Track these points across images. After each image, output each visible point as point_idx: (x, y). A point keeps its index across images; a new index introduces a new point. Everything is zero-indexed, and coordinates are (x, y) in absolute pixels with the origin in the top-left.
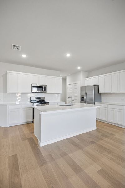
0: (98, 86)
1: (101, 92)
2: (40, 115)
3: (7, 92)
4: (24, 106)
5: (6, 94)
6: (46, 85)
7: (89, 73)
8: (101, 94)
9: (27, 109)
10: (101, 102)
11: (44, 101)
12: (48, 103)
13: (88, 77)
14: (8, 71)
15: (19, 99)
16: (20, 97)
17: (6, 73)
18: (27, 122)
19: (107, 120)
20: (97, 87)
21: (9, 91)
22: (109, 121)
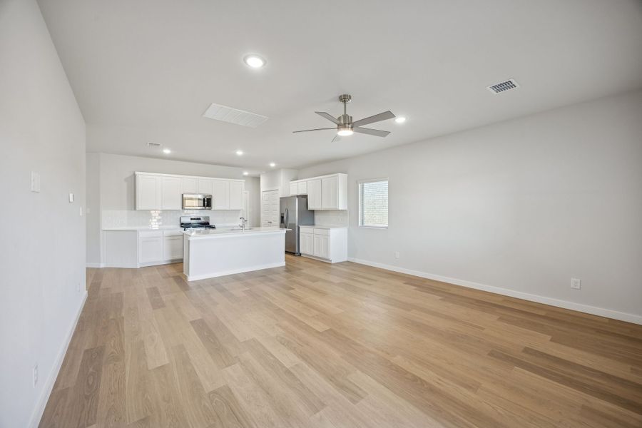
0: (306, 196)
1: (310, 207)
2: (189, 241)
3: (135, 209)
4: (167, 233)
5: (134, 212)
6: (211, 196)
7: (298, 171)
8: (313, 211)
9: (173, 238)
10: (313, 224)
11: (208, 223)
12: (213, 227)
13: (297, 179)
14: (136, 173)
15: (159, 221)
16: (160, 218)
17: (132, 173)
18: (172, 260)
19: (312, 254)
20: (305, 199)
21: (140, 206)
22: (315, 255)
